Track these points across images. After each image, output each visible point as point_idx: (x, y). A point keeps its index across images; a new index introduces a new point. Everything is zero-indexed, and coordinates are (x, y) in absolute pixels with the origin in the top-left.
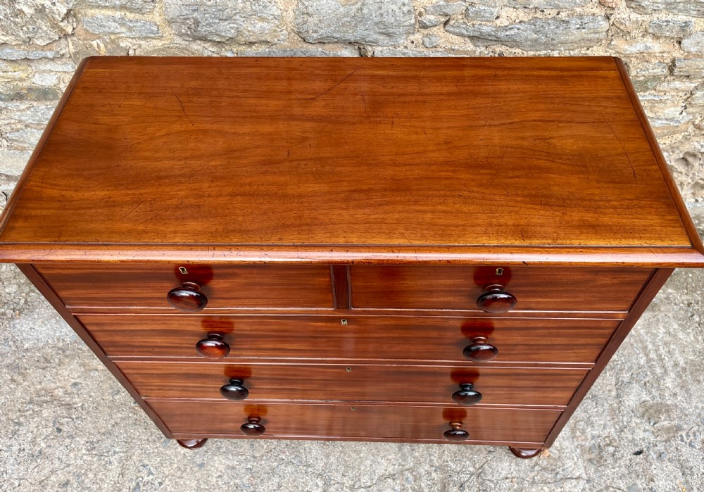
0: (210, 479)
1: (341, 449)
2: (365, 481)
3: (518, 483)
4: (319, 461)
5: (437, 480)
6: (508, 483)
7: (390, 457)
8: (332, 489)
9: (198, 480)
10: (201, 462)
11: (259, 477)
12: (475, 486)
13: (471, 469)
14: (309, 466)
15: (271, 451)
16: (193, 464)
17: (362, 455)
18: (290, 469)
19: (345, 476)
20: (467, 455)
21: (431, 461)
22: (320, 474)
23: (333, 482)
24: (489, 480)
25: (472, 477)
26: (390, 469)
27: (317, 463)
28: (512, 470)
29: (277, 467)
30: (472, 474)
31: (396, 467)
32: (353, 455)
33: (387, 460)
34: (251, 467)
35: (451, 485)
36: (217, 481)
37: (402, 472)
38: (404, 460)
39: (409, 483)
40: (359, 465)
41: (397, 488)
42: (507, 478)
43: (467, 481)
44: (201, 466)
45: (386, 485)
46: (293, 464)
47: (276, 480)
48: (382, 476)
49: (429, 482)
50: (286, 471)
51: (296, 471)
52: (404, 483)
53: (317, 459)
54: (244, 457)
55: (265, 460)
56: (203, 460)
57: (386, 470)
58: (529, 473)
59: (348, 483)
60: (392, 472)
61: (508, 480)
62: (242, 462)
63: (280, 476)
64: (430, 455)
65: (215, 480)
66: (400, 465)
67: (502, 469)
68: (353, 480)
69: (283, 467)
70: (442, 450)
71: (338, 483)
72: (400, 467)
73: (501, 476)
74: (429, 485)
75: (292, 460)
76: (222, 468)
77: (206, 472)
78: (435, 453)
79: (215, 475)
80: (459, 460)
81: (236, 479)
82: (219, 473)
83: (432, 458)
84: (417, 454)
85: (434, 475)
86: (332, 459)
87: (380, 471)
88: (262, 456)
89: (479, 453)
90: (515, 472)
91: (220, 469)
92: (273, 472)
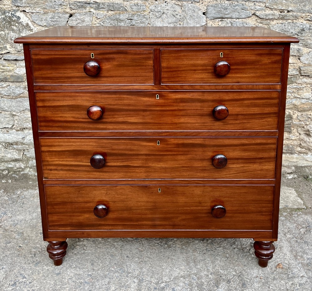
0: (63, 280)
1: (150, 265)
2: (165, 279)
3: (264, 279)
5: (212, 279)
7: (181, 268)
8: (144, 284)
9: (56, 281)
10: (59, 272)
11: (96, 279)
12: (237, 281)
13: (234, 273)
14: (129, 273)
15: (105, 267)
16: (53, 273)
17: (163, 267)
18: (117, 274)
19: (152, 278)
20: (231, 266)
21: (208, 269)
22: (136, 277)
23: (144, 281)
24: (245, 278)
25: (235, 277)
26: (182, 273)
27: (135, 272)
28: (260, 273)
29: (108, 274)
30: (234, 275)
31: (186, 272)
32: (158, 268)
33: (180, 269)
34: (91, 274)
35: (222, 281)
36: (68, 281)
37: (189, 275)
38: (191, 270)
39: (194, 280)
40: (161, 272)
41: (186, 282)
43: (232, 278)
44: (58, 274)
45: (179, 281)
46: (119, 272)
47: (107, 279)
48: (177, 277)
49: (207, 280)
50: (114, 276)
51: (121, 276)
52: (191, 280)
53: (134, 270)
54: (87, 270)
55: (101, 271)
57: (179, 274)
58: (271, 275)
59: (155, 281)
60: (183, 275)
61: (258, 278)
62: (86, 272)
63: (110, 278)
64: (207, 267)
65: (66, 280)
66: (188, 271)
67: (254, 273)
68: (158, 279)
69: (112, 274)
70: (214, 265)
71: (148, 281)
72: (188, 273)
73: (253, 276)
74: (207, 281)
75: (118, 271)
77: (61, 277)
78: (210, 266)
79: (67, 278)
80: (226, 269)
81: (81, 279)
82: (70, 277)
83: (209, 268)
84: (198, 267)
85: (210, 276)
86: (144, 270)
87: (175, 274)
88: (99, 269)
89: (238, 266)
90: (262, 274)
91: (71, 275)
92: (106, 276)
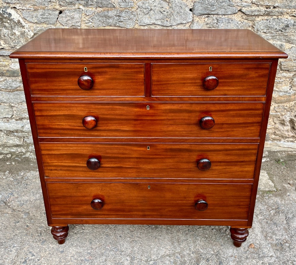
0: (67, 257)
1: (140, 244)
2: (154, 258)
3: (238, 259)
4: (128, 249)
5: (194, 257)
6: (233, 258)
7: (167, 247)
8: (136, 261)
9: (60, 258)
10: (62, 250)
11: (95, 257)
12: (215, 259)
13: (212, 252)
14: (123, 251)
15: (101, 246)
16: (58, 251)
17: (151, 247)
18: (112, 253)
19: (142, 256)
20: (209, 246)
21: (190, 249)
22: (128, 255)
23: (136, 258)
24: (222, 257)
25: (213, 256)
26: (168, 252)
27: (127, 250)
28: (235, 253)
29: (105, 252)
30: (212, 255)
31: (171, 251)
32: (147, 247)
33: (166, 248)
34: (90, 252)
35: (202, 259)
36: (71, 258)
37: (174, 254)
38: (175, 249)
39: (178, 258)
40: (150, 251)
41: (171, 260)
42: (232, 256)
43: (210, 257)
44: (62, 252)
45: (166, 259)
46: (114, 251)
47: (104, 258)
48: (163, 255)
49: (189, 258)
50: (110, 254)
51: (115, 254)
52: (175, 258)
53: (127, 248)
54: (86, 248)
55: (98, 249)
56: (63, 249)
57: (165, 253)
58: (244, 254)
59: (144, 259)
60: (169, 253)
61: (233, 257)
62: (85, 250)
63: (106, 256)
64: (189, 247)
65: (69, 258)
66: (173, 250)
67: (229, 252)
68: (147, 257)
69: (108, 252)
70: (195, 245)
71: (139, 259)
72: (173, 252)
73: (229, 255)
74: (189, 259)
75: (113, 249)
76: (74, 253)
77: (65, 254)
78: (192, 245)
79: (70, 256)
80: (205, 248)
81: (82, 257)
82: (72, 255)
83: (191, 248)
84: (182, 246)
85: (192, 255)
86: (135, 248)
87: (162, 253)
88: (97, 248)
89: (216, 245)
90: (236, 254)
91: (73, 253)
92: (102, 254)
